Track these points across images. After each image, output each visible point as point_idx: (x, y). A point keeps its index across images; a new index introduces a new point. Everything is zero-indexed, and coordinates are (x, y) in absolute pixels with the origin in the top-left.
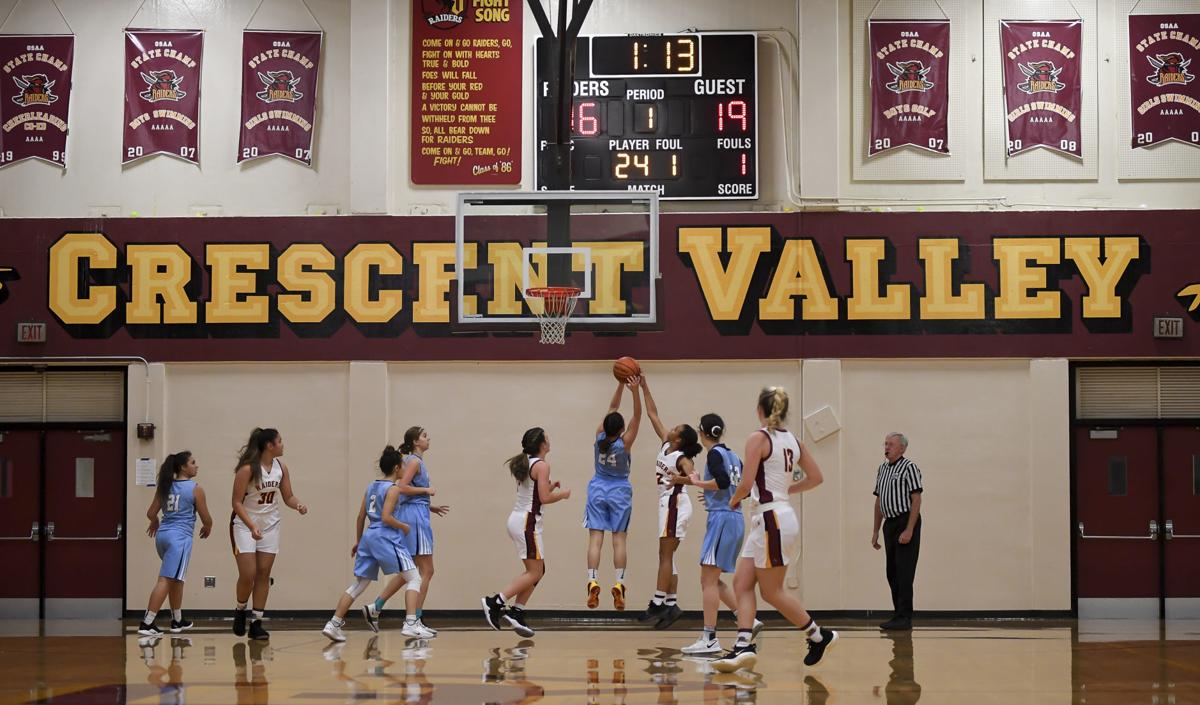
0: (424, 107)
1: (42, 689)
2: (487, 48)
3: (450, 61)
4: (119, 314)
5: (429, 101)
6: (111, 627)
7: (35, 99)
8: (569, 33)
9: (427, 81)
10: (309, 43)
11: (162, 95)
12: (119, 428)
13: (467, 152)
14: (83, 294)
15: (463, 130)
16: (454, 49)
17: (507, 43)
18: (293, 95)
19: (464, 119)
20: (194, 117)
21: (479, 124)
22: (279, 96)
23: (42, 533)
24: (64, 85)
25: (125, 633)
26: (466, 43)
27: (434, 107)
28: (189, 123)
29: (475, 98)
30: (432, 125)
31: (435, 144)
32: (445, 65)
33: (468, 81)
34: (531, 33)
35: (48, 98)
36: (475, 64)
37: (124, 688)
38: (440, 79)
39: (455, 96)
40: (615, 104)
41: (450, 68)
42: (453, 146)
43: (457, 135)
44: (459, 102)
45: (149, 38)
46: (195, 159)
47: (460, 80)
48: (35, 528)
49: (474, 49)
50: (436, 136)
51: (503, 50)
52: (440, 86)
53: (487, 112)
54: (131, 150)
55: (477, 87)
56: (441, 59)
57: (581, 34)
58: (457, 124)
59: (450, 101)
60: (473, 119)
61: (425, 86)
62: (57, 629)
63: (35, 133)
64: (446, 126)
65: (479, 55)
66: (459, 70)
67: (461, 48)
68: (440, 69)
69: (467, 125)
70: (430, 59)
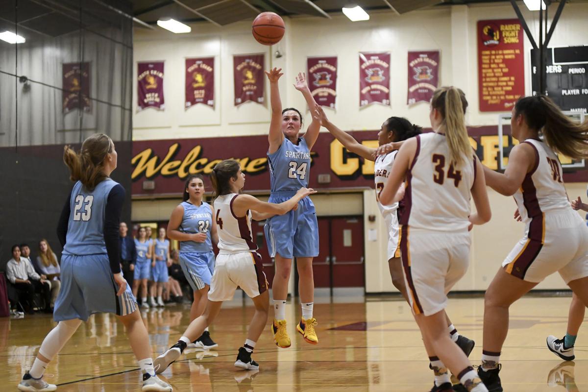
0: (484, 80)
1: (332, 324)
2: (509, 54)
3: (494, 60)
4: (360, 170)
5: (486, 77)
6: (360, 299)
7: (323, 83)
8: (543, 47)
9: (485, 68)
10: (434, 55)
11: (375, 79)
12: (360, 217)
13: (502, 98)
14: (345, 162)
15: (500, 88)
16: (495, 55)
17: (518, 51)
18: (429, 76)
19: (500, 84)
20: (388, 87)
21: (507, 86)
22: (423, 77)
23: (331, 261)
24: (334, 77)
25: (366, 301)
26: (500, 52)
27: (488, 79)
28: (385, 90)
29: (505, 75)
30: (487, 87)
31: (489, 95)
32: (492, 61)
33: (502, 68)
34: (528, 47)
35: (329, 82)
36: (505, 61)
37: (365, 323)
38: (490, 68)
39: (497, 75)
40: (564, 75)
41: (494, 63)
42: (496, 95)
43: (498, 91)
44: (498, 77)
45: (368, 56)
46: (389, 104)
47: (499, 68)
48: (328, 259)
49: (503, 54)
50: (489, 92)
51: (516, 55)
52: (490, 70)
53: (510, 81)
54: (363, 102)
55: (506, 70)
56: (490, 59)
57: (549, 47)
58: (498, 86)
59: (495, 76)
60: (504, 84)
61: (484, 71)
62: (338, 300)
63: (323, 97)
64: (493, 87)
65: (506, 57)
66: (498, 64)
67: (498, 54)
68: (490, 64)
69: (502, 87)
70: (486, 59)
